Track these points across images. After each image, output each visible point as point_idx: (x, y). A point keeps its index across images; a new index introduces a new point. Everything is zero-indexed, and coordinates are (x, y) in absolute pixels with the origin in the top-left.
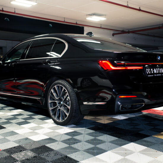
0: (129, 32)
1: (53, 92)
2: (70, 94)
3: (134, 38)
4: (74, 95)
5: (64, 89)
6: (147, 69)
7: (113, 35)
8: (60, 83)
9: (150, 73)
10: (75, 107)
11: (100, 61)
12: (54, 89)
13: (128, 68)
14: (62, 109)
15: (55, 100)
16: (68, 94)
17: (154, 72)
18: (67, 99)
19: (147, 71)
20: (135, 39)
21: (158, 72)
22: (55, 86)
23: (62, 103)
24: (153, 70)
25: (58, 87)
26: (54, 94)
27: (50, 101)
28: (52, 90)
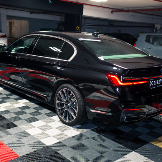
0: (128, 11)
1: (61, 94)
2: (78, 100)
3: (132, 15)
4: (81, 101)
5: (73, 94)
6: (151, 82)
7: (112, 12)
8: (68, 88)
9: (153, 85)
10: (82, 112)
11: (109, 75)
12: (62, 91)
13: (134, 83)
14: (69, 111)
15: (63, 102)
16: (76, 99)
17: (156, 83)
18: (75, 103)
19: (151, 83)
20: (133, 17)
21: (160, 83)
22: (64, 89)
23: (69, 105)
24: (156, 81)
25: (67, 90)
26: (62, 96)
27: (57, 102)
28: (60, 92)
